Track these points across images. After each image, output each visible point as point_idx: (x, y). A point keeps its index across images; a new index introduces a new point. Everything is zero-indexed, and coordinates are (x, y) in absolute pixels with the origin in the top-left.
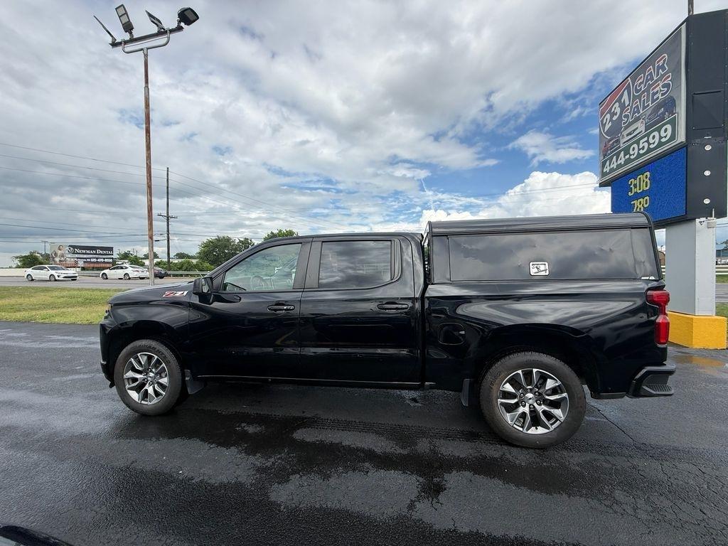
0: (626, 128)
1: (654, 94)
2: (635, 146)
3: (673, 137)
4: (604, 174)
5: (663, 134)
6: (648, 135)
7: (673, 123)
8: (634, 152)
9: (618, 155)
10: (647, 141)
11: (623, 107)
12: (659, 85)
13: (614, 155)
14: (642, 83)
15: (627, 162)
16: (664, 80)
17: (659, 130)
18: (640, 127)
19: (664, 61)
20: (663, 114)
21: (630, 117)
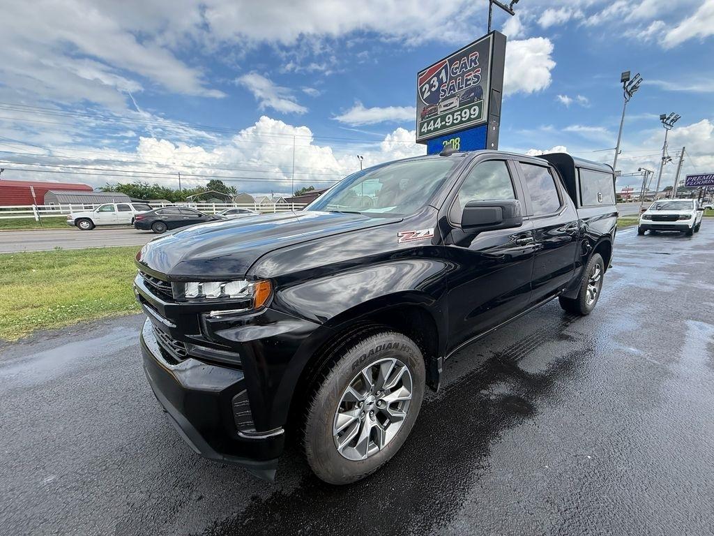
0: (443, 100)
1: (467, 80)
2: (450, 116)
3: (479, 116)
4: (421, 134)
5: (472, 112)
6: (461, 110)
7: (480, 105)
8: (449, 120)
9: (435, 121)
10: (461, 115)
11: (441, 82)
12: (471, 74)
13: (432, 120)
14: (458, 68)
15: (443, 127)
16: (476, 72)
17: (470, 108)
18: (455, 102)
19: (476, 57)
20: (474, 97)
21: (447, 93)
